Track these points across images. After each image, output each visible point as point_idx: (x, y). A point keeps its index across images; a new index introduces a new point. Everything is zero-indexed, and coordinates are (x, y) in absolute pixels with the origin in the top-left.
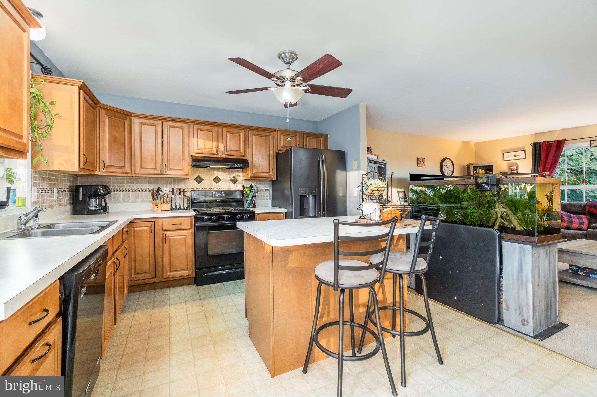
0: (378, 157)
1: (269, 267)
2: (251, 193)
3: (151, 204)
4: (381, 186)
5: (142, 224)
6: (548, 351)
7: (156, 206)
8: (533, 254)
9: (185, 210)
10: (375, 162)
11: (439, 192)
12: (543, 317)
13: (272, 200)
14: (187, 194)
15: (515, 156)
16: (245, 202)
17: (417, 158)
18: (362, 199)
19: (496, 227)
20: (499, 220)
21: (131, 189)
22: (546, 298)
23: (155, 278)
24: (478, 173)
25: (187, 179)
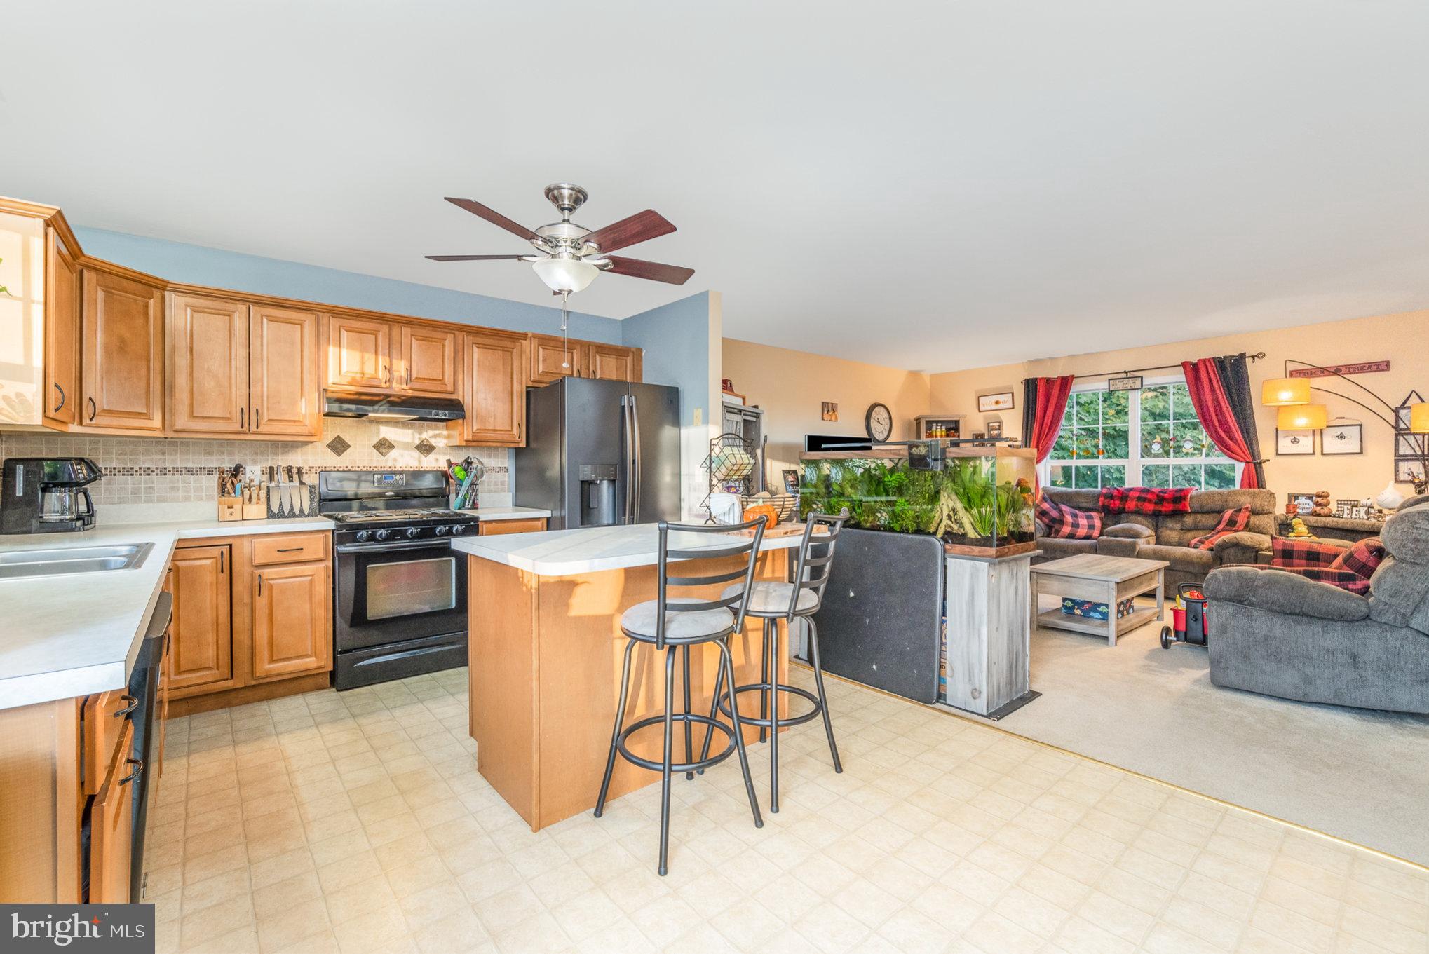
0: (744, 399)
1: (532, 621)
2: (467, 476)
3: (215, 503)
4: (746, 461)
5: (197, 553)
6: (1003, 734)
7: (229, 508)
8: (990, 576)
9: (306, 516)
10: (739, 412)
11: (853, 474)
12: (1003, 684)
13: (516, 491)
14: (311, 479)
15: (997, 403)
16: (452, 496)
17: (823, 403)
18: (711, 486)
19: (940, 534)
20: (945, 521)
21: (157, 468)
22: (1009, 651)
23: (232, 677)
24: (934, 434)
25: (307, 445)
